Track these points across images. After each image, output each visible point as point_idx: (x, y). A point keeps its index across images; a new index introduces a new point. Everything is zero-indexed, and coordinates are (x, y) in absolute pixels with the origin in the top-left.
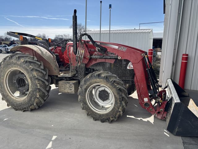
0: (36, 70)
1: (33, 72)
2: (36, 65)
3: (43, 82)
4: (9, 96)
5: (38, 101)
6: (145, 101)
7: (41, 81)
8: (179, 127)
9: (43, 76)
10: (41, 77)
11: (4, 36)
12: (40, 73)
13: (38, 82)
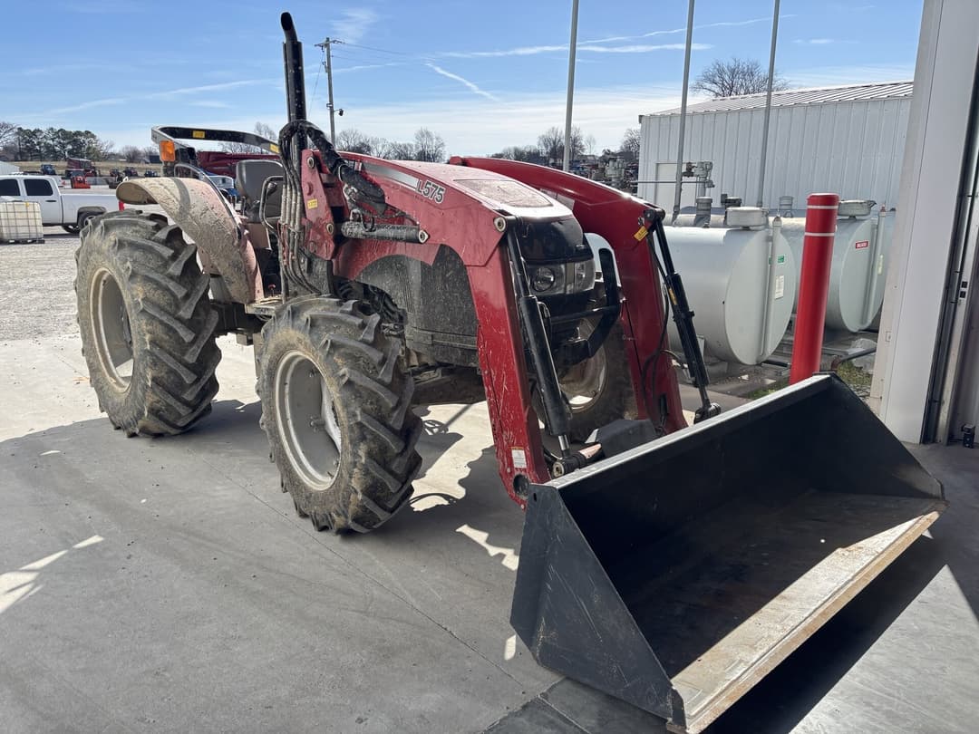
0: (147, 279)
1: (134, 286)
2: (150, 256)
3: (170, 329)
4: (100, 371)
5: (158, 402)
6: (515, 466)
7: (161, 322)
8: (550, 626)
9: (170, 305)
10: (162, 309)
11: (413, 143)
12: (159, 292)
13: (150, 327)
